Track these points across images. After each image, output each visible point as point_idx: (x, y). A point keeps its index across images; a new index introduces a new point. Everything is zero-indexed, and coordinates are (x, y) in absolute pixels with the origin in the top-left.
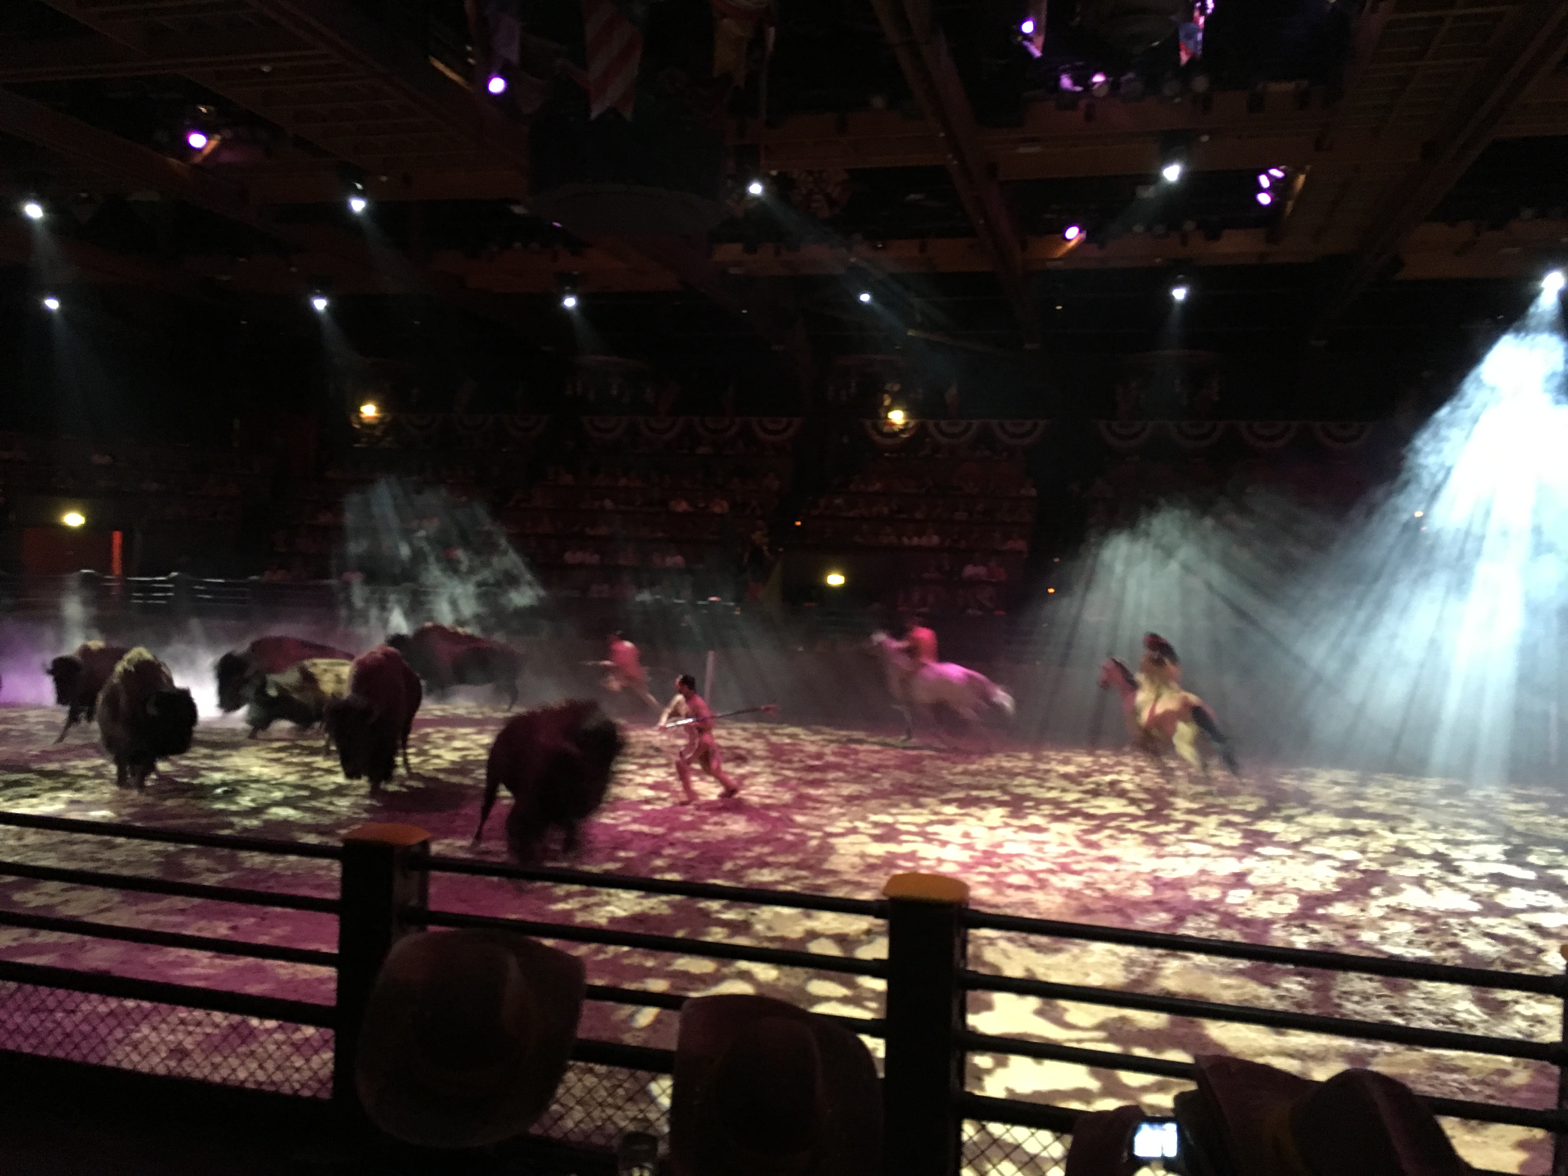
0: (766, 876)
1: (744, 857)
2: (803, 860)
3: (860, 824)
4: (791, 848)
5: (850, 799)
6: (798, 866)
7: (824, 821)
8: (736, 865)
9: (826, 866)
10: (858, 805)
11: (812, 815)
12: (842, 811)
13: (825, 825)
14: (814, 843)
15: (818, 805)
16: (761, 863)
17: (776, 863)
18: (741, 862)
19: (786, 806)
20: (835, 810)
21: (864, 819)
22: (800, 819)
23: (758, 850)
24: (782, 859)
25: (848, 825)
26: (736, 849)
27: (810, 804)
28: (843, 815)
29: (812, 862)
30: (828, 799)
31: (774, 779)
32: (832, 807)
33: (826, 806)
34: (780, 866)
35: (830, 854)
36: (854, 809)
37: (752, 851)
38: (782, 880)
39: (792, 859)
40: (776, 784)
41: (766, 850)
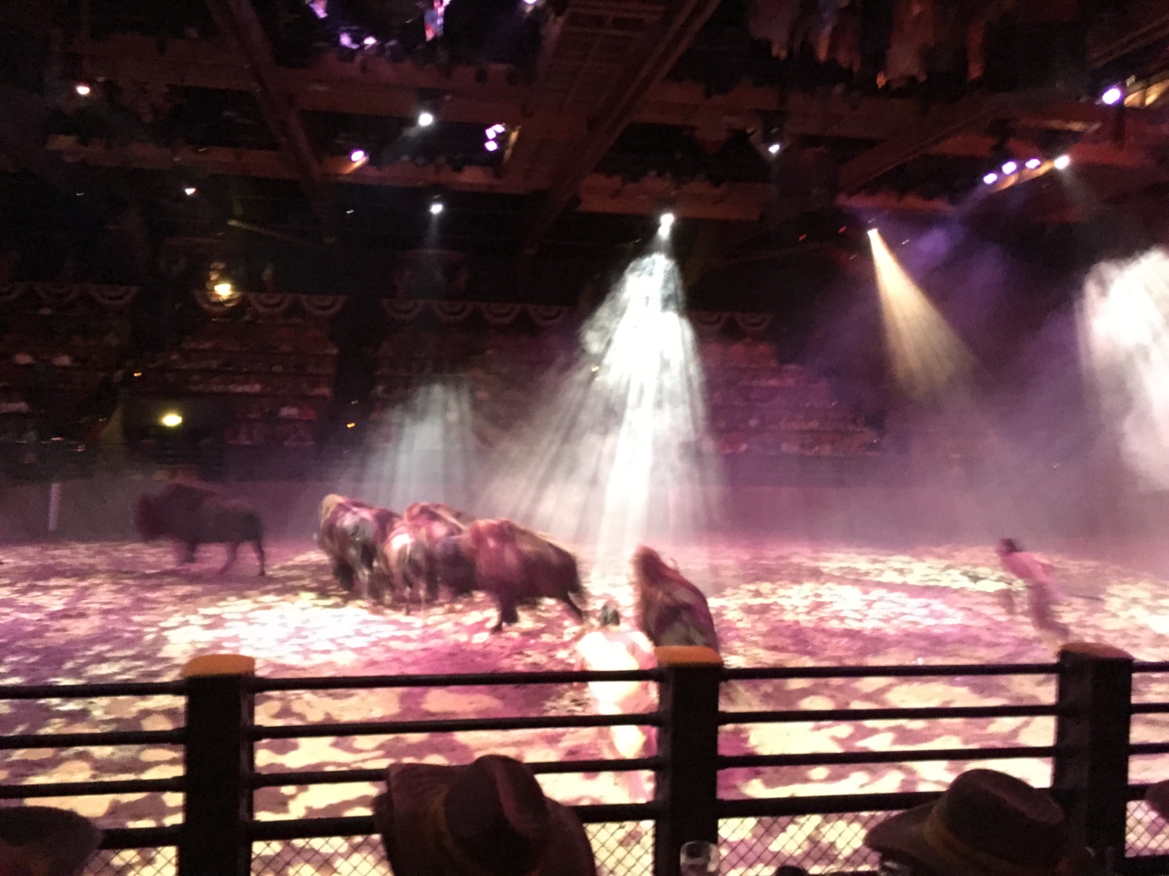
0: (105, 669)
1: (84, 656)
2: (141, 652)
3: (192, 618)
4: (129, 643)
5: (183, 598)
6: (134, 658)
7: (160, 618)
8: (76, 663)
9: (161, 655)
10: (189, 603)
11: (150, 614)
12: (176, 608)
13: (160, 621)
14: (149, 637)
15: (154, 606)
16: (101, 659)
17: (113, 657)
18: (82, 661)
19: (124, 609)
20: (170, 608)
21: (195, 613)
22: (137, 618)
23: (98, 648)
24: (119, 654)
25: (182, 619)
26: (77, 650)
27: (146, 605)
28: (176, 611)
29: (147, 653)
30: (164, 600)
31: (114, 588)
32: (165, 607)
33: (161, 605)
34: (118, 659)
35: (163, 645)
36: (186, 605)
37: (91, 650)
38: (120, 671)
39: (129, 652)
40: (116, 592)
41: (105, 648)
